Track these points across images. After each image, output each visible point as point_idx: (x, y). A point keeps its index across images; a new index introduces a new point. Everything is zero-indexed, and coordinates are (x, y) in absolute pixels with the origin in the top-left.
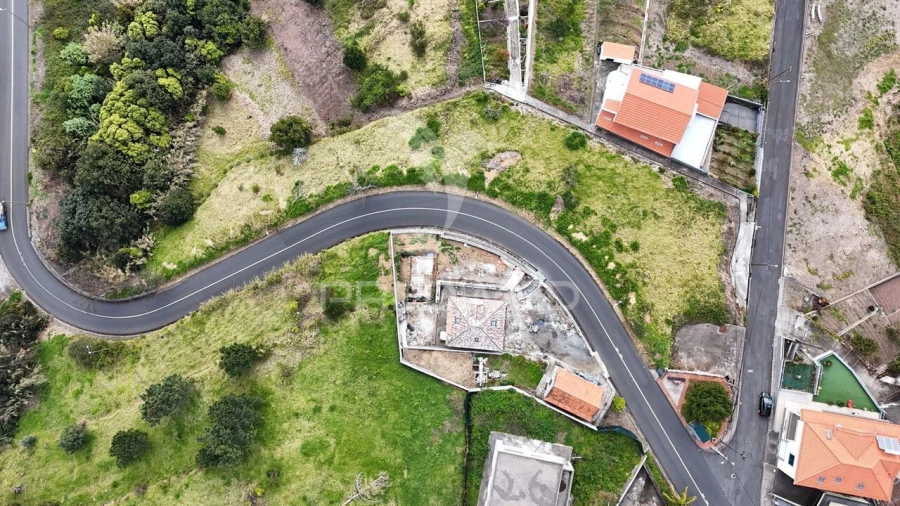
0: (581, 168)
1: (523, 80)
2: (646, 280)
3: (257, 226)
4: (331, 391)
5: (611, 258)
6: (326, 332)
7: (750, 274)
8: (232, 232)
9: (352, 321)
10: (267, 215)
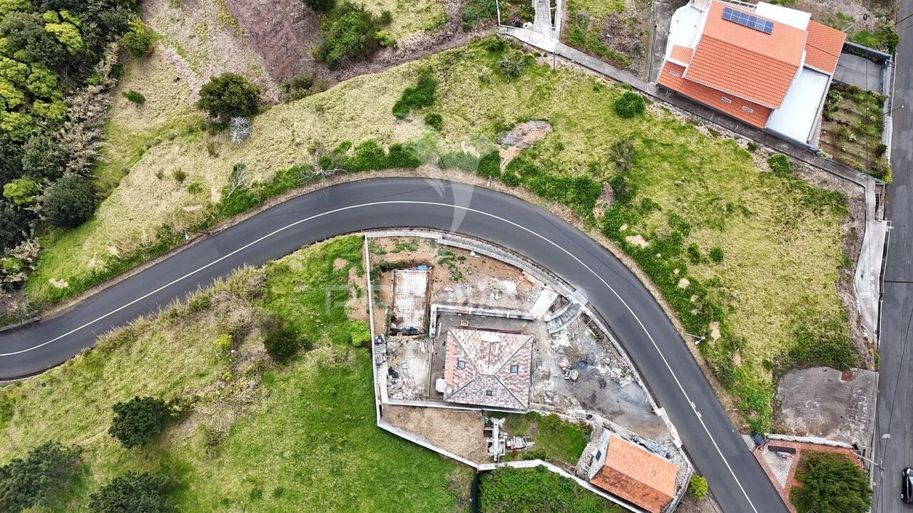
0: (637, 143)
1: (553, 22)
2: (734, 304)
3: (179, 227)
4: (278, 467)
5: (683, 271)
6: (271, 381)
7: (881, 295)
8: (144, 236)
9: (308, 364)
10: (193, 213)
